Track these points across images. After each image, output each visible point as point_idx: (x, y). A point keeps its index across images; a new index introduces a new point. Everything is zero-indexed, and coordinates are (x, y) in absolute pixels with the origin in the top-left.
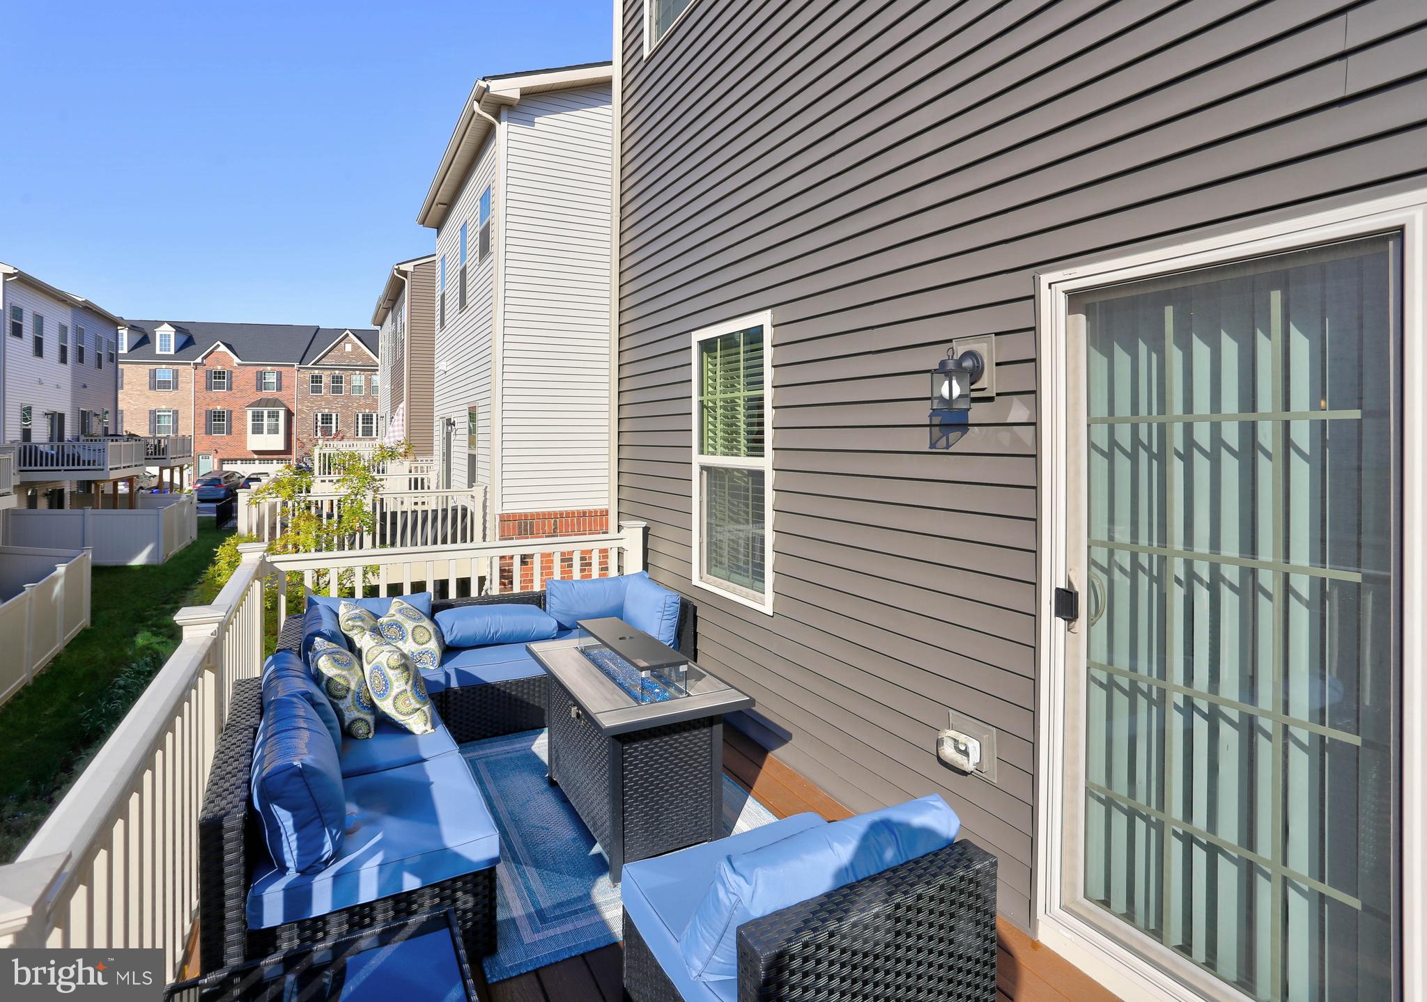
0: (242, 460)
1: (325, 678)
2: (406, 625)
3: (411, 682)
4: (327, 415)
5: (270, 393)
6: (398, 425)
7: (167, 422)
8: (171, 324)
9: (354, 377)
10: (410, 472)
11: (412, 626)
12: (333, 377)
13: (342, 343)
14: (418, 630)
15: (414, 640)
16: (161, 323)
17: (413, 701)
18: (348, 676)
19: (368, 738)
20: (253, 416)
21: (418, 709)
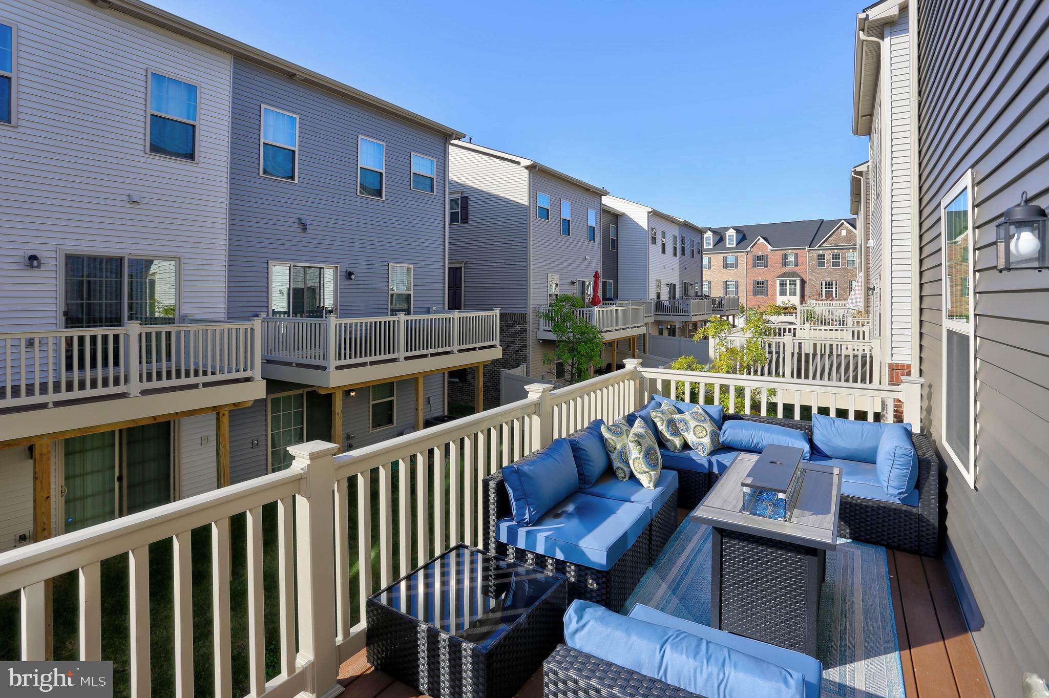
4: (829, 283)
5: (791, 268)
6: (859, 290)
7: (732, 288)
8: (734, 228)
9: (848, 254)
12: (833, 255)
13: (839, 230)
16: (728, 228)
20: (780, 284)
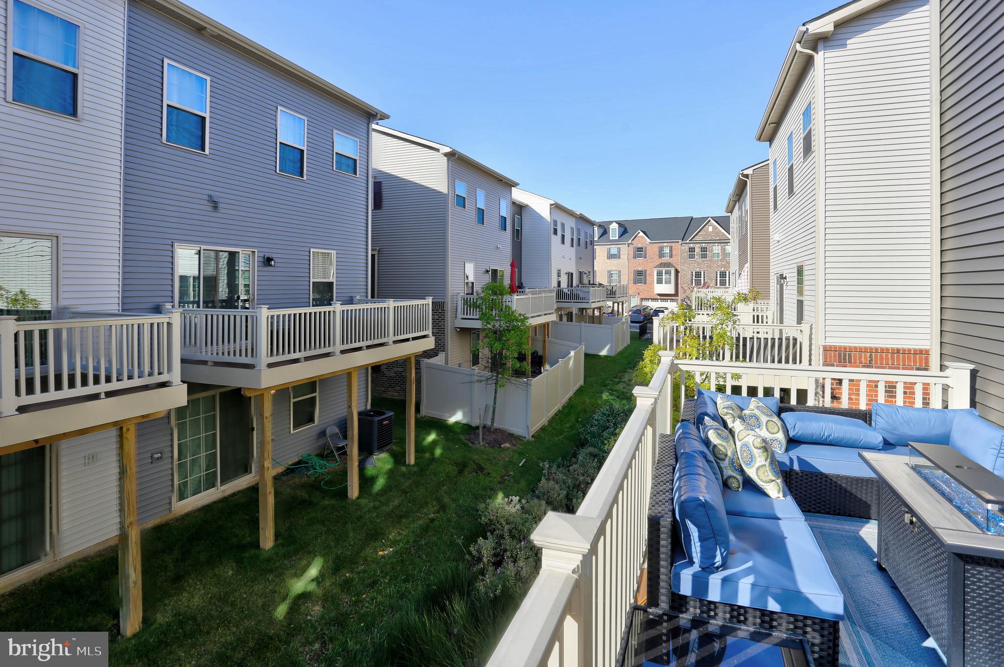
0: (652, 299)
1: (712, 445)
2: (762, 418)
3: (769, 460)
4: (698, 272)
5: (666, 259)
6: (744, 279)
7: (615, 277)
8: (617, 222)
9: (714, 248)
10: (754, 310)
11: (766, 420)
12: (702, 248)
13: (707, 226)
14: (770, 423)
15: (767, 429)
16: (611, 222)
17: (770, 474)
18: (726, 446)
19: (738, 491)
20: (657, 273)
21: (774, 481)
